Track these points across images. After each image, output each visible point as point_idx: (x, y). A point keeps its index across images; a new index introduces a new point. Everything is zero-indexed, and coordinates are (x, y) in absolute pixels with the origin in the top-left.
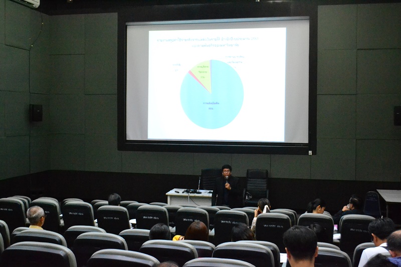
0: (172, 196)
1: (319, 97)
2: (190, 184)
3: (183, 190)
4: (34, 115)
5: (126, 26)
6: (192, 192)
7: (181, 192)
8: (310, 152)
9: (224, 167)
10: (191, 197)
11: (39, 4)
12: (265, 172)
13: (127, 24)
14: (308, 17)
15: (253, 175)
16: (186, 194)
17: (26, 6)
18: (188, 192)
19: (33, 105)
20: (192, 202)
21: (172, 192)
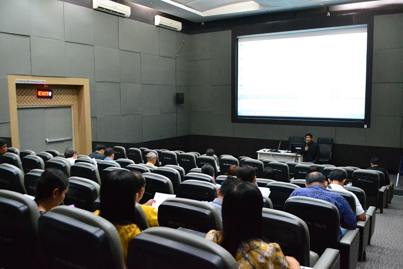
0: (261, 154)
1: (373, 85)
2: (274, 145)
3: (269, 150)
4: (179, 99)
5: (237, 39)
6: (275, 151)
7: (267, 151)
8: (366, 126)
9: (307, 135)
10: (273, 155)
11: (181, 28)
12: (331, 139)
13: (237, 37)
14: (366, 25)
15: (322, 141)
16: (270, 152)
17: (173, 30)
18: (271, 151)
19: (178, 94)
20: (273, 158)
21: (261, 151)
